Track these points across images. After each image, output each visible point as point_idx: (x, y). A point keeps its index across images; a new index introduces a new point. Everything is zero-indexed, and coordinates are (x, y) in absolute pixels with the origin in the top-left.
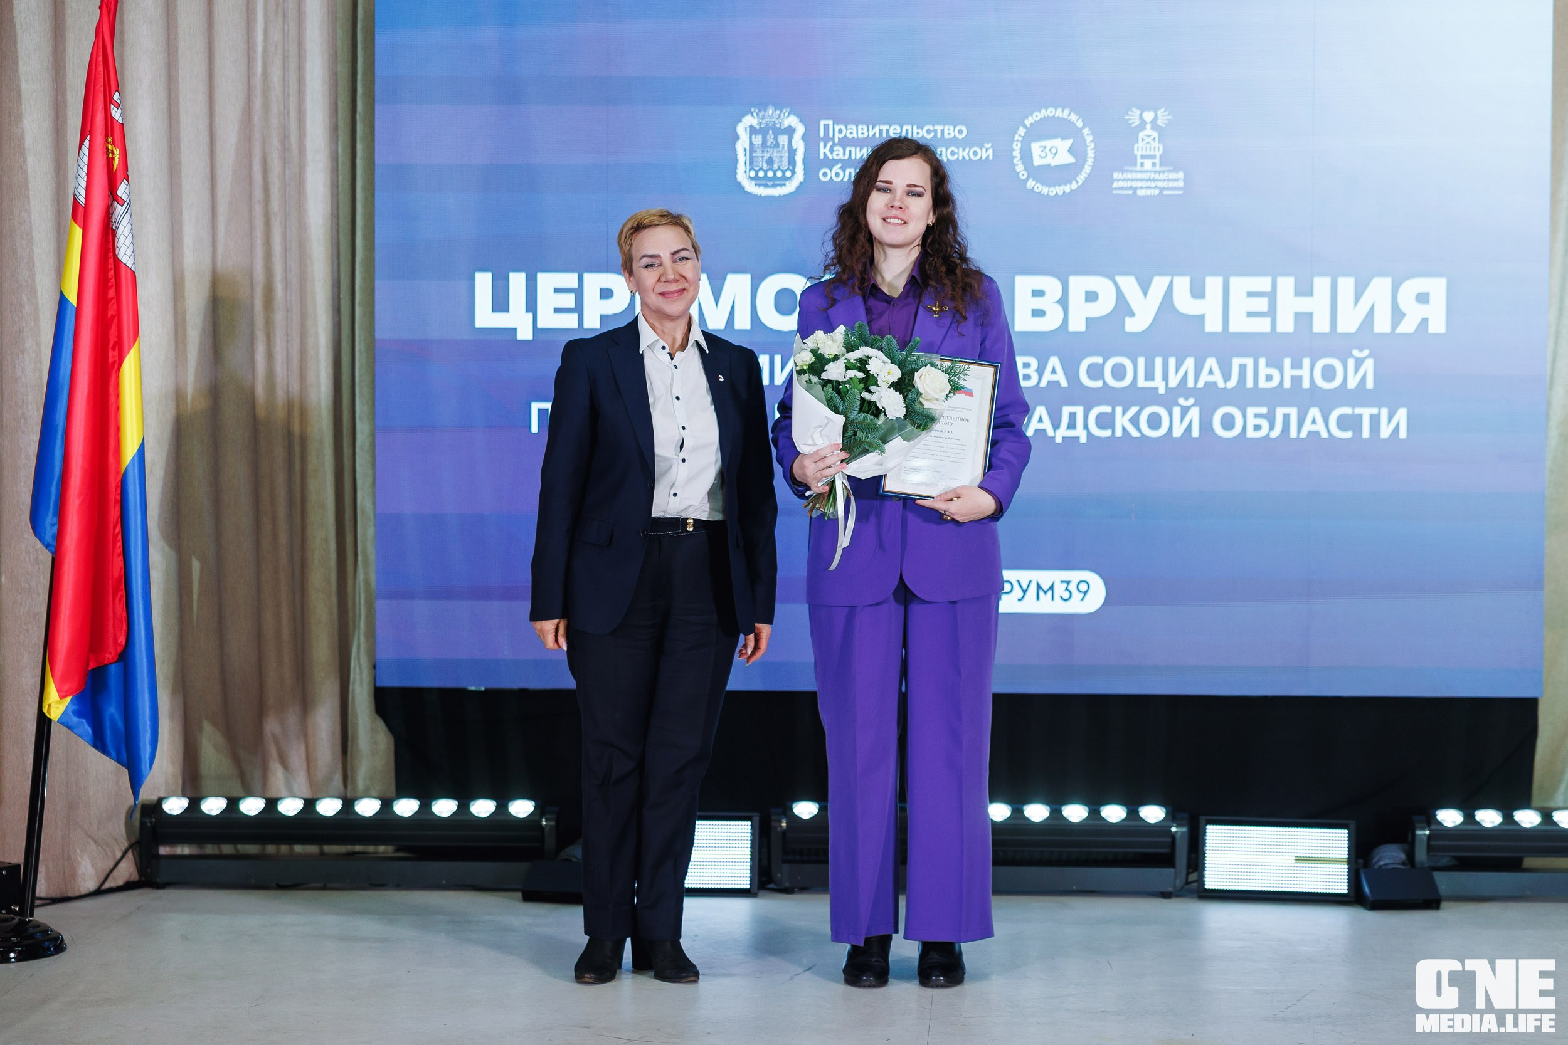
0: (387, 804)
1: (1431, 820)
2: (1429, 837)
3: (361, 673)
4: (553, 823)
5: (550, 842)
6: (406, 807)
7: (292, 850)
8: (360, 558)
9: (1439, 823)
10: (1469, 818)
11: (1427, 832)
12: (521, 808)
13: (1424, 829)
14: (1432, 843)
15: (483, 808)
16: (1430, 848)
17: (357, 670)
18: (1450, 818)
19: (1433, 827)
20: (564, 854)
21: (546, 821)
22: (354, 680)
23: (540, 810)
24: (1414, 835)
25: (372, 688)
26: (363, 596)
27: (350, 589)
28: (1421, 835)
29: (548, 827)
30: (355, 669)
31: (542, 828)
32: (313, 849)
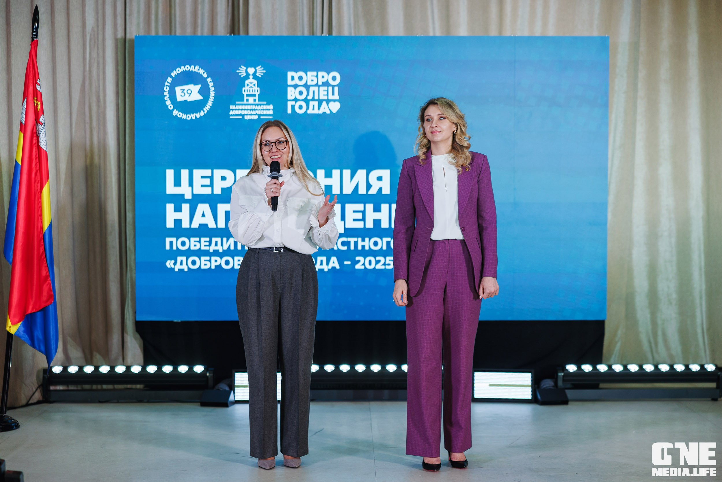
0: (144, 368)
1: (564, 369)
2: (563, 376)
3: (129, 315)
4: (212, 375)
5: (211, 383)
6: (152, 369)
7: (102, 387)
8: (128, 268)
9: (567, 370)
10: (579, 368)
11: (562, 374)
12: (199, 369)
13: (561, 372)
14: (565, 378)
15: (183, 369)
16: (564, 380)
17: (128, 314)
18: (572, 368)
19: (565, 372)
20: (217, 387)
21: (209, 374)
22: (126, 318)
23: (206, 370)
24: (557, 375)
25: (134, 322)
26: (130, 284)
27: (124, 281)
28: (560, 375)
29: (210, 377)
30: (127, 314)
31: (207, 377)
32: (110, 387)
